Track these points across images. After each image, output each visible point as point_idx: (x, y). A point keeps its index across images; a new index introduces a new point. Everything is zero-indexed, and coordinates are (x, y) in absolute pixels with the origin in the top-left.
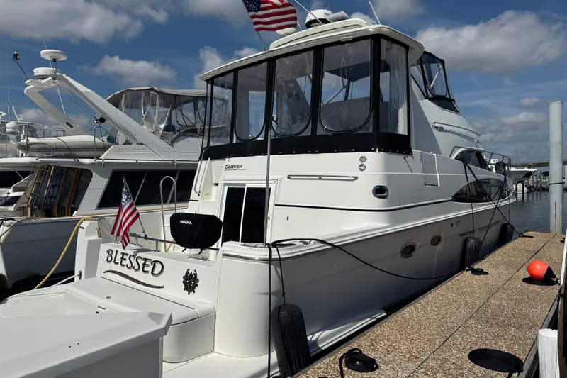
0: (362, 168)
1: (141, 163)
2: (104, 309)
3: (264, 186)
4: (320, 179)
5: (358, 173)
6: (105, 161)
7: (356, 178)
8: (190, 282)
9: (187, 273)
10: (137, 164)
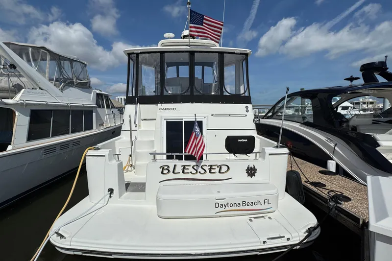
0: (247, 111)
1: (51, 105)
2: (224, 199)
3: (194, 120)
4: (230, 116)
5: (246, 113)
6: (27, 102)
7: (246, 116)
8: (251, 172)
9: (248, 167)
10: (47, 105)
